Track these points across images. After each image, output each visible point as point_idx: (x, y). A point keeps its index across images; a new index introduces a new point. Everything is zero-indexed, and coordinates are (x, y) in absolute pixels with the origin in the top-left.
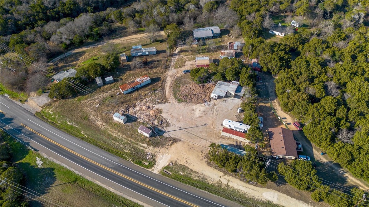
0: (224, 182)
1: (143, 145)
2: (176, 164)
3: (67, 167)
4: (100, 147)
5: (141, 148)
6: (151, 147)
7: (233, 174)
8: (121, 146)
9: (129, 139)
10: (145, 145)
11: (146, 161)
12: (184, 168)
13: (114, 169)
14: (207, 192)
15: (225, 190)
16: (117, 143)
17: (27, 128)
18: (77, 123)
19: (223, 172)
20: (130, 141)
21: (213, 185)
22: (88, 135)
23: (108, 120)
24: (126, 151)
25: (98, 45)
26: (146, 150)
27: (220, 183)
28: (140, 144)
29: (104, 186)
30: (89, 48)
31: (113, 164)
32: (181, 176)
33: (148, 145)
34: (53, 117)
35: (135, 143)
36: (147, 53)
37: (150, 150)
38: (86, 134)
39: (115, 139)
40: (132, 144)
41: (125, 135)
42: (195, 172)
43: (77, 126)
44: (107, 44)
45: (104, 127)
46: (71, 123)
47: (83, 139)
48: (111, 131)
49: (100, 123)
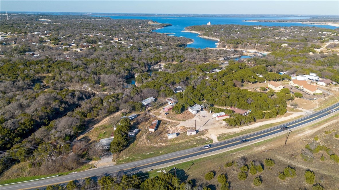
0: (242, 129)
1: (198, 137)
2: (220, 135)
3: (180, 163)
4: (180, 150)
5: (199, 138)
6: (202, 136)
7: (240, 126)
8: (189, 143)
9: (188, 139)
10: (199, 137)
11: (207, 142)
12: (225, 134)
13: (200, 150)
14: (242, 135)
15: (245, 131)
16: (186, 144)
17: (124, 170)
18: (151, 151)
19: (237, 127)
20: (191, 139)
21: (240, 133)
22: (166, 151)
23: (167, 140)
24: (194, 144)
26: (202, 138)
27: (242, 131)
28: (196, 138)
31: (197, 150)
32: (227, 137)
33: (200, 136)
34: (131, 158)
36: (133, 117)
37: (203, 137)
38: (164, 151)
39: (183, 143)
40: (194, 139)
41: (185, 139)
42: (229, 133)
43: (154, 152)
44: (94, 128)
45: (169, 143)
46: (147, 153)
47: (166, 153)
48: (176, 142)
49: (164, 144)
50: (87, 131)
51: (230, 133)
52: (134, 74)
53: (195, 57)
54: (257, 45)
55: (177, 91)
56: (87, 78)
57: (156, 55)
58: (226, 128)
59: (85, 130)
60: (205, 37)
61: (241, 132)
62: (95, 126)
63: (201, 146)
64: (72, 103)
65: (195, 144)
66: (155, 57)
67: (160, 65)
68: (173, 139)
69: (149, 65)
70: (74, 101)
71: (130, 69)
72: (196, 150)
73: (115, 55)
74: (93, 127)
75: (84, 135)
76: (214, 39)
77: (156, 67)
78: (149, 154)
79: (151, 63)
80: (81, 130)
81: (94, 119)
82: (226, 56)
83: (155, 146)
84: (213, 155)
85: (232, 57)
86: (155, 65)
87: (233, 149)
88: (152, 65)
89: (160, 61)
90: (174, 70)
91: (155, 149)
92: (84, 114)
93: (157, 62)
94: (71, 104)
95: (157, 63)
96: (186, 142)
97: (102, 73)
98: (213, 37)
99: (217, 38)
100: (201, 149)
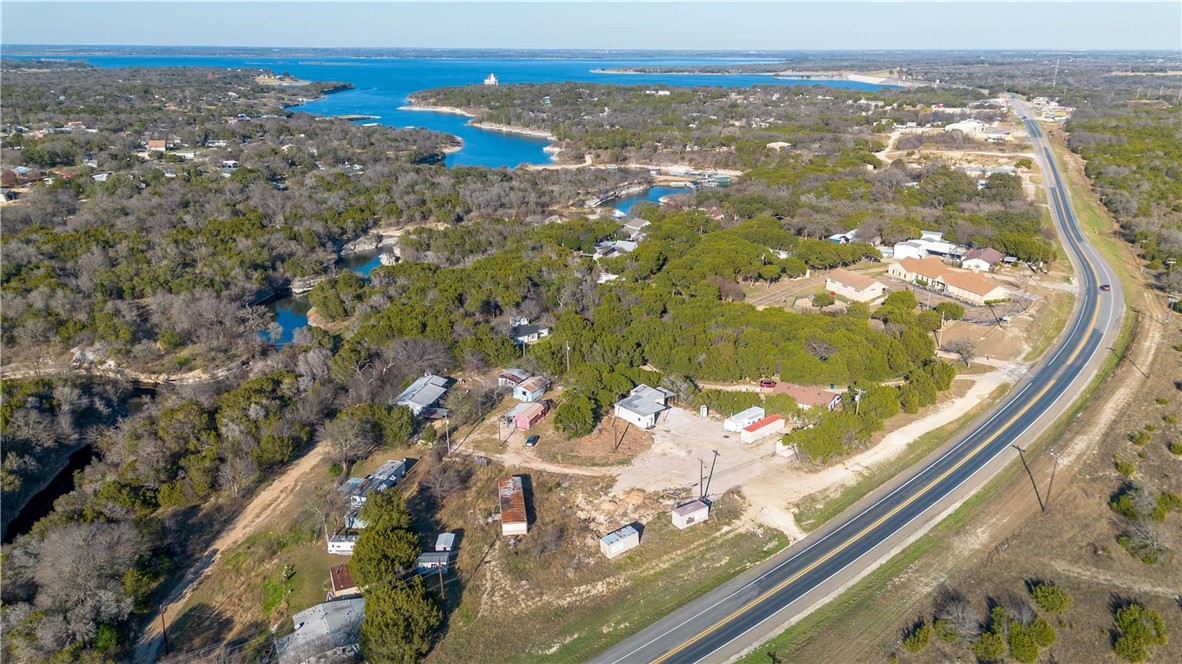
0: (858, 469)
1: (722, 531)
2: (797, 506)
4: (680, 605)
5: (731, 535)
6: (737, 523)
7: (845, 455)
8: (704, 565)
9: (692, 546)
10: (726, 528)
11: (766, 544)
12: (812, 499)
13: (764, 589)
14: (871, 492)
15: (873, 475)
16: (693, 569)
18: (563, 633)
19: (837, 463)
20: (701, 545)
21: (860, 484)
22: (625, 620)
23: (605, 569)
24: (723, 563)
25: (197, 573)
26: (742, 531)
27: (861, 474)
28: (718, 534)
29: (811, 610)
30: (188, 595)
31: (752, 589)
32: (827, 509)
33: (728, 524)
35: (713, 540)
36: (393, 478)
37: (741, 526)
38: (618, 623)
39: (678, 567)
40: (712, 544)
41: (677, 549)
42: (825, 490)
43: (576, 636)
44: (218, 556)
45: (622, 581)
46: (551, 647)
47: (630, 633)
48: (648, 569)
49: (600, 588)
50: (190, 576)
51: (828, 492)
52: (288, 282)
53: (505, 200)
54: (688, 149)
55: (521, 339)
56: (83, 317)
57: (353, 201)
58: (802, 473)
59: (179, 573)
60: (495, 127)
61: (860, 479)
62: (223, 544)
63: (757, 569)
64: (49, 443)
65: (729, 565)
66: (351, 205)
67: (380, 238)
68: (631, 559)
69: (338, 242)
70: (60, 431)
71: (268, 263)
72: (745, 593)
73: (178, 206)
74: (211, 549)
75: (183, 601)
76: (529, 132)
77: (364, 246)
78: (559, 650)
79: (344, 232)
80: (156, 576)
81: (195, 509)
82: (607, 192)
83: (564, 603)
84: (826, 600)
85: (624, 192)
86: (357, 237)
87: (883, 560)
88: (349, 241)
89: (376, 223)
90: (453, 253)
91: (572, 618)
92: (144, 495)
93: (365, 226)
94: (48, 450)
95: (365, 231)
96: (687, 559)
97: (148, 290)
98: (527, 125)
99: (539, 128)
100: (765, 584)
